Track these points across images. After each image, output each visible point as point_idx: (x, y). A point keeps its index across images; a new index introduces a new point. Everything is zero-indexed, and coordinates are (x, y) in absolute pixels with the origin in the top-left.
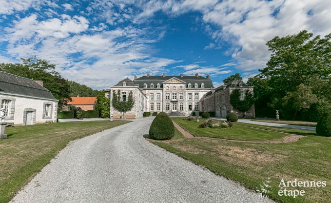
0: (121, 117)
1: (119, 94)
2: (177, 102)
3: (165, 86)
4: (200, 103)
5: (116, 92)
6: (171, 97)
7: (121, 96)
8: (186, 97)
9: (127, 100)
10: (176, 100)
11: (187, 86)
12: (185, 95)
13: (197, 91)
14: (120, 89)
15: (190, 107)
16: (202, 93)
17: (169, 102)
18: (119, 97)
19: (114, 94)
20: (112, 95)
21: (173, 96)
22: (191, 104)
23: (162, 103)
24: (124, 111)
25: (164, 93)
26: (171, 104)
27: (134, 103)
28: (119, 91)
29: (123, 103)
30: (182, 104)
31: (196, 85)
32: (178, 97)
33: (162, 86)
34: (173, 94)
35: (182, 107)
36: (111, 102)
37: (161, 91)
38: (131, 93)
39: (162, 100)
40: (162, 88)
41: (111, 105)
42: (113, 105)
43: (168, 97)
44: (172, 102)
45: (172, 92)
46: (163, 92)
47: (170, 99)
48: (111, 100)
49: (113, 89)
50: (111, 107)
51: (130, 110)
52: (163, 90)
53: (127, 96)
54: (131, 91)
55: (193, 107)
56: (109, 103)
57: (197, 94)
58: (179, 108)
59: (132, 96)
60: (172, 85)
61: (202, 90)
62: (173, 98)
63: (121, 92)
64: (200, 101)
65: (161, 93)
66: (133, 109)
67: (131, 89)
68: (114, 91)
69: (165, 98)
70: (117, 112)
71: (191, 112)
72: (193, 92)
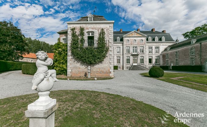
0: (86, 75)
1: (82, 34)
2: (138, 55)
3: (125, 39)
4: (161, 57)
5: (78, 32)
6: (131, 50)
7: (86, 37)
8: (147, 51)
9: (96, 45)
10: (136, 53)
11: (147, 40)
12: (146, 49)
13: (158, 44)
14: (84, 26)
15: (150, 61)
16: (163, 47)
17: (129, 55)
18: (82, 41)
19: (74, 35)
20: (70, 37)
21: (134, 50)
22: (151, 58)
23: (122, 57)
24: (91, 64)
25: (125, 46)
26: (131, 58)
27: (107, 50)
28: (82, 30)
29: (90, 50)
30: (142, 58)
31: (157, 39)
32: (139, 50)
33: (122, 40)
34: (134, 48)
35: (142, 61)
36: (68, 48)
37: (121, 44)
38: (102, 33)
39: (122, 54)
40: (122, 42)
41: (69, 53)
42: (73, 53)
43: (128, 51)
44: (132, 55)
45: (133, 46)
46: (123, 45)
47: (131, 52)
48: (69, 45)
49: (72, 26)
50: (70, 58)
51: (101, 62)
52: (123, 43)
53: (96, 38)
54: (102, 29)
55: (154, 61)
56: (65, 51)
57: (157, 48)
58: (139, 61)
59: (103, 38)
60: (132, 38)
61: (163, 44)
62: (134, 52)
63: (85, 32)
64: (161, 55)
65: (121, 47)
66: (106, 60)
67: (102, 26)
68: (73, 30)
69: (125, 52)
70: (78, 65)
71: (151, 66)
72: (154, 45)
